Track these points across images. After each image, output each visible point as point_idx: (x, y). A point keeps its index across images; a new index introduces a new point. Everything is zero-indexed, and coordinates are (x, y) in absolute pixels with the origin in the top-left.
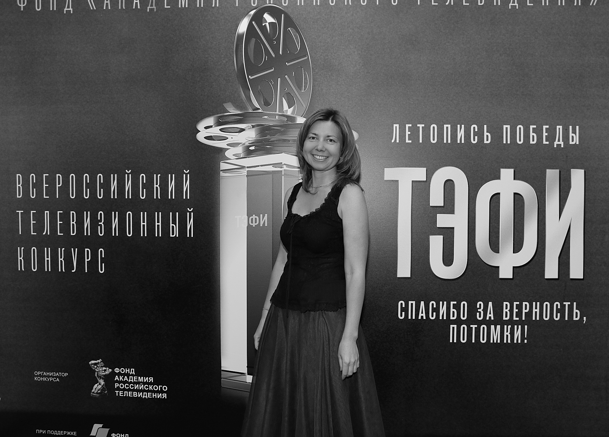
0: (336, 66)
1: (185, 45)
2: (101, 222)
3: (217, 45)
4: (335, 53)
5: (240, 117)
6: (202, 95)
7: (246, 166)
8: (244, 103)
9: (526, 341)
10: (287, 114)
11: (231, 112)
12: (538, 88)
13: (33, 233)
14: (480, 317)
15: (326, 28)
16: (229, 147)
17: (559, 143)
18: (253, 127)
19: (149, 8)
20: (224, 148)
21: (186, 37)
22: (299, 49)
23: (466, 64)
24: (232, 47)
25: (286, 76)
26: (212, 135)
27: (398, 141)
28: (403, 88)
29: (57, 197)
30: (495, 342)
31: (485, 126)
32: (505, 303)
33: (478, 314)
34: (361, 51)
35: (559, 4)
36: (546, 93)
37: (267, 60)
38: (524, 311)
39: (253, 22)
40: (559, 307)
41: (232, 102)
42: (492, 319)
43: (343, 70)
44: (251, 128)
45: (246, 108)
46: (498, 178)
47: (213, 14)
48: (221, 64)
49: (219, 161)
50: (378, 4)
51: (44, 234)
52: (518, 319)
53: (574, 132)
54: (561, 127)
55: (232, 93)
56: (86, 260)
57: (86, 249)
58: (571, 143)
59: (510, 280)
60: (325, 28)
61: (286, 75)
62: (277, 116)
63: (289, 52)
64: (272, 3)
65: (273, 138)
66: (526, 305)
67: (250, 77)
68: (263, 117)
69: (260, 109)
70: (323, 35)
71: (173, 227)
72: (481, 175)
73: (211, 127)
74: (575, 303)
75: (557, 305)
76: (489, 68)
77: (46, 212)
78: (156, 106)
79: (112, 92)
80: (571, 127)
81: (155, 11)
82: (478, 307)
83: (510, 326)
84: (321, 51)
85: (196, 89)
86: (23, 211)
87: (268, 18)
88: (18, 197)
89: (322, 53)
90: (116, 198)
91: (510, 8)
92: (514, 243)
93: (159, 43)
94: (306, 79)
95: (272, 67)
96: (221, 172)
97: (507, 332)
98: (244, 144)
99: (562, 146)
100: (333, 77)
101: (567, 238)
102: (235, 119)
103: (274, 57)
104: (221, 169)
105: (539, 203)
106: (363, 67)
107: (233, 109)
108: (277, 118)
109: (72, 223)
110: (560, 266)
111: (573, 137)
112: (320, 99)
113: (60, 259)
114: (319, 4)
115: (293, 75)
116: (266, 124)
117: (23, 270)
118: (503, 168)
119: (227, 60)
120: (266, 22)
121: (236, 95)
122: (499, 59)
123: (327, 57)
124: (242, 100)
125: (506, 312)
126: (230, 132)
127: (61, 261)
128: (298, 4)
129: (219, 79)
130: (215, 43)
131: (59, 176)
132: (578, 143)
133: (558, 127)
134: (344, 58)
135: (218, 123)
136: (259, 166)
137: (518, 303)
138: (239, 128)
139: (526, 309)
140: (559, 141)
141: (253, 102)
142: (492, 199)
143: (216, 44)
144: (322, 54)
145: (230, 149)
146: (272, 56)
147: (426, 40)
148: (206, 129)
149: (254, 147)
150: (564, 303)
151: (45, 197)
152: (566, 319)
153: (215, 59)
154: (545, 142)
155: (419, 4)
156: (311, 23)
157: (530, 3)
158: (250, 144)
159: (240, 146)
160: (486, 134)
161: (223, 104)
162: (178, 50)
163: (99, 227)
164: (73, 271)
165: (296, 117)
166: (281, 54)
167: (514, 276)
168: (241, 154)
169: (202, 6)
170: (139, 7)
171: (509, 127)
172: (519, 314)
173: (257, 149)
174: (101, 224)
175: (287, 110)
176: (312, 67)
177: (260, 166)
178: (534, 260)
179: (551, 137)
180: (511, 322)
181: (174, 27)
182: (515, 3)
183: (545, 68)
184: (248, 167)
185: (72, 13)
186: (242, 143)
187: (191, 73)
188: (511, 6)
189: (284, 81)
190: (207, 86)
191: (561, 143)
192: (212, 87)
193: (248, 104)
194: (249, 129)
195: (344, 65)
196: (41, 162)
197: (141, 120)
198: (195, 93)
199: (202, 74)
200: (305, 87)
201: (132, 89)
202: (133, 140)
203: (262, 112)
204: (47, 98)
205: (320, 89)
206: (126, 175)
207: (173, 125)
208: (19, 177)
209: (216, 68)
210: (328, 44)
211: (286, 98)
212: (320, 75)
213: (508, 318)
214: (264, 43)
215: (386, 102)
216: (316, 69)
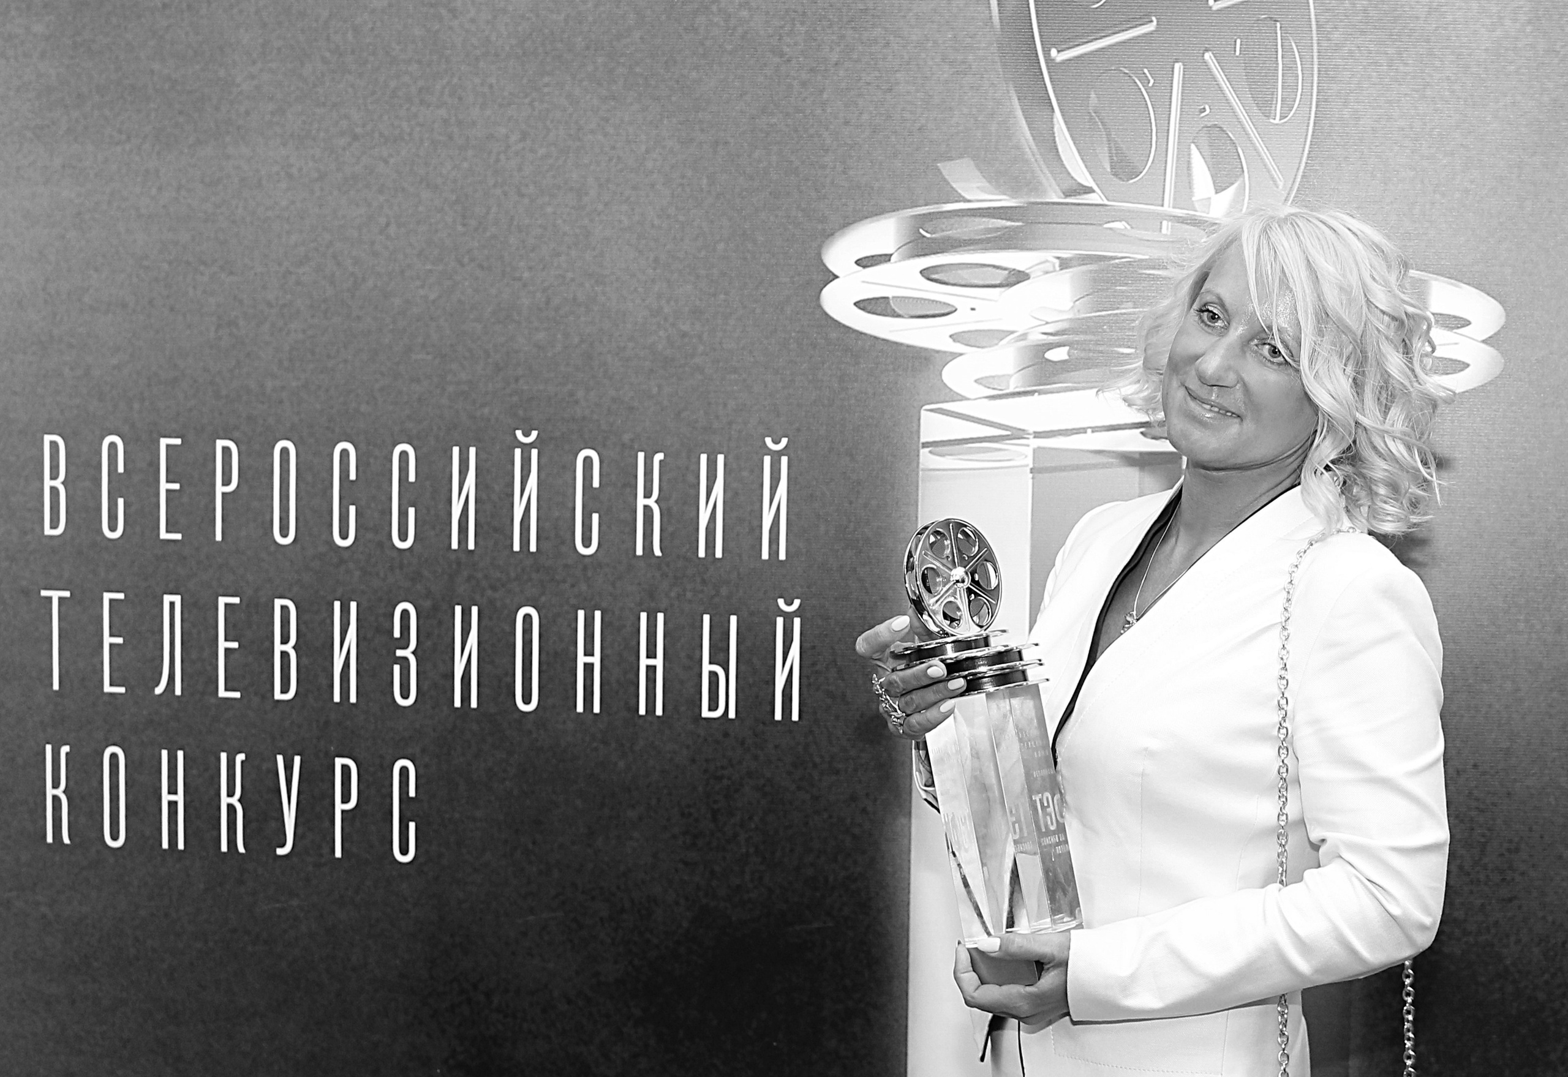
0: (1417, 18)
2: (406, 647)
5: (1009, 223)
6: (847, 123)
7: (1031, 431)
8: (1027, 161)
10: (1209, 216)
11: (969, 201)
13: (111, 685)
16: (958, 345)
18: (1065, 264)
20: (938, 352)
25: (1207, 56)
26: (890, 296)
29: (219, 537)
41: (975, 158)
43: (1448, 39)
44: (1055, 271)
45: (1033, 186)
49: (915, 404)
51: (159, 690)
55: (976, 119)
56: (339, 806)
57: (339, 762)
61: (1207, 51)
62: (1165, 223)
67: (1054, 52)
68: (1106, 226)
69: (1093, 191)
71: (713, 675)
73: (886, 258)
77: (167, 599)
78: (650, 164)
79: (460, 99)
85: (825, 96)
86: (67, 594)
88: (48, 531)
90: (471, 546)
94: (1289, 68)
95: (1148, 15)
96: (924, 452)
98: (1024, 337)
100: (1406, 63)
102: (989, 230)
104: (922, 440)
106: (1529, 29)
107: (978, 188)
108: (1164, 231)
109: (278, 648)
113: (225, 800)
115: (1238, 53)
116: (1120, 255)
117: (66, 840)
121: (994, 127)
124: (1018, 147)
126: (963, 283)
127: (231, 808)
129: (923, 55)
131: (226, 451)
135: (918, 246)
136: (1083, 431)
138: (1005, 269)
141: (1063, 158)
145: (961, 354)
148: (864, 267)
149: (1067, 348)
151: (164, 535)
158: (1051, 338)
159: (1008, 343)
161: (939, 165)
163: (397, 668)
164: (280, 852)
168: (1010, 376)
173: (1078, 360)
174: (406, 659)
175: (1210, 198)
176: (1317, 22)
177: (1089, 431)
184: (1038, 435)
186: (1012, 332)
187: (803, 29)
189: (1198, 76)
190: (868, 84)
192: (890, 90)
193: (1045, 167)
194: (1047, 273)
195: (1450, 18)
196: (149, 385)
197: (586, 222)
198: (819, 111)
199: (850, 32)
200: (1287, 105)
201: (547, 85)
202: (548, 303)
203: (1100, 202)
204: (181, 113)
205: (1346, 113)
206: (518, 452)
207: (721, 246)
208: (54, 445)
209: (910, 10)
211: (1207, 150)
212: (1351, 53)
216: (1336, 28)
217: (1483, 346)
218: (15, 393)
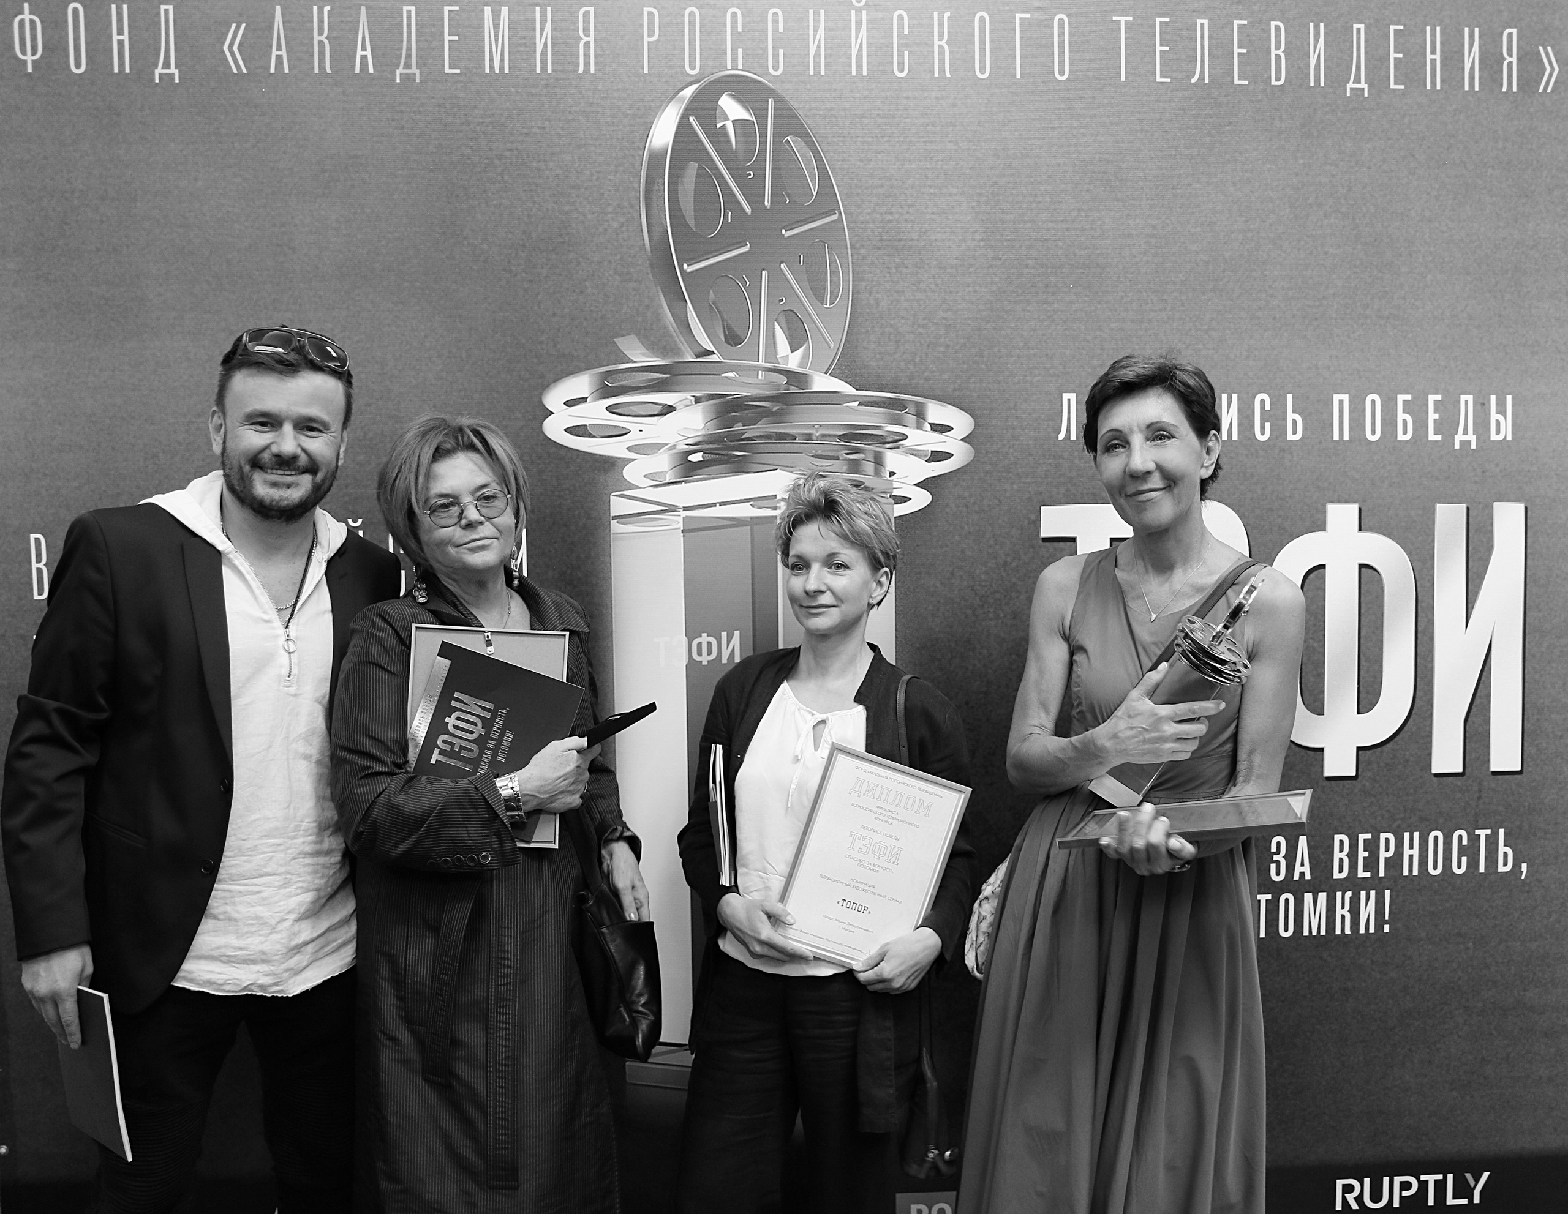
0: (913, 239)
1: (506, 178)
3: (594, 178)
4: (910, 206)
5: (664, 375)
6: (554, 315)
7: (681, 505)
8: (671, 336)
9: (1387, 928)
10: (788, 367)
11: (635, 362)
12: (1416, 300)
14: (1278, 874)
15: (886, 139)
16: (633, 454)
17: (1465, 438)
18: (698, 400)
19: (401, 74)
20: (619, 458)
21: (508, 154)
22: (815, 194)
23: (1241, 237)
24: (636, 185)
25: (782, 266)
26: (587, 424)
27: (1073, 437)
28: (1086, 299)
30: (1314, 933)
31: (1289, 397)
32: (1337, 837)
33: (1273, 866)
34: (978, 202)
35: (1467, 88)
36: (1436, 313)
37: (730, 221)
38: (1383, 855)
39: (691, 119)
40: (1465, 842)
41: (638, 334)
42: (1308, 877)
43: (933, 251)
44: (692, 404)
45: (677, 352)
46: (1322, 527)
47: (581, 93)
48: (606, 230)
49: (606, 492)
50: (1018, 76)
52: (1368, 875)
53: (1502, 411)
54: (1470, 398)
55: (638, 310)
58: (1494, 437)
59: (1349, 782)
60: (883, 137)
61: (782, 262)
62: (760, 372)
63: (788, 201)
64: (740, 67)
65: (752, 431)
66: (1387, 840)
67: (685, 266)
68: (723, 375)
69: (714, 354)
70: (879, 156)
72: (1280, 520)
73: (584, 400)
74: (1502, 831)
75: (1460, 837)
76: (1299, 250)
78: (428, 345)
80: (1493, 398)
81: (418, 81)
82: (1274, 849)
83: (1349, 894)
84: (875, 200)
85: (540, 297)
87: (732, 109)
88: (36, 596)
89: (877, 204)
91: (1348, 94)
92: (1358, 688)
93: (432, 171)
94: (834, 273)
95: (745, 241)
96: (613, 523)
97: (1343, 907)
98: (674, 447)
99: (1473, 446)
100: (907, 267)
101: (1484, 674)
102: (650, 380)
103: (749, 214)
104: (612, 515)
105: (1419, 589)
106: (982, 244)
107: (641, 353)
108: (760, 377)
110: (1467, 741)
111: (1498, 422)
112: (872, 328)
114: (865, 74)
115: (802, 263)
116: (733, 393)
118: (1332, 502)
119: (622, 220)
120: (727, 119)
121: (649, 315)
122: (1322, 226)
123: (888, 217)
124: (665, 328)
125: (1341, 860)
126: (634, 414)
128: (812, 73)
129: (602, 270)
130: (588, 173)
132: (1509, 438)
133: (1463, 398)
134: (933, 220)
135: (605, 392)
136: (714, 505)
137: (1369, 836)
138: (660, 405)
139: (1387, 850)
140: (1465, 432)
141: (694, 333)
142: (1307, 581)
143: (592, 175)
144: (877, 208)
145: (635, 460)
146: (744, 211)
147: (1141, 175)
148: (570, 406)
149: (702, 453)
150: (1477, 832)
152: (1482, 870)
153: (589, 216)
154: (1432, 437)
155: (1123, 79)
156: (847, 123)
157: (1396, 83)
158: (691, 447)
159: (664, 451)
160: (1291, 416)
161: (615, 340)
162: (485, 191)
165: (812, 376)
166: (768, 207)
167: (1360, 770)
168: (666, 472)
169: (550, 71)
170: (371, 71)
171: (1345, 398)
172: (1371, 864)
173: (708, 460)
175: (788, 356)
176: (851, 243)
177: (718, 505)
178: (1406, 728)
179: (1447, 425)
180: (1353, 884)
181: (472, 126)
182: (1360, 83)
183: (1432, 249)
184: (685, 509)
185: (177, 81)
186: (667, 444)
187: (523, 255)
188: (1351, 89)
189: (777, 279)
190: (567, 289)
191: (1472, 437)
192: (582, 293)
193: (682, 339)
194: (687, 406)
195: (933, 238)
196: (101, 499)
197: (388, 383)
198: (536, 308)
199: (554, 257)
200: (834, 296)
201: (358, 295)
202: (365, 435)
203: (719, 360)
204: (112, 320)
205: (872, 300)
207: (477, 396)
208: (37, 540)
209: (592, 241)
210: (891, 180)
211: (784, 325)
212: (873, 262)
213: (1345, 874)
214: (722, 176)
215: (1044, 335)
216: (862, 246)
217: (961, 442)
218: (8, 507)
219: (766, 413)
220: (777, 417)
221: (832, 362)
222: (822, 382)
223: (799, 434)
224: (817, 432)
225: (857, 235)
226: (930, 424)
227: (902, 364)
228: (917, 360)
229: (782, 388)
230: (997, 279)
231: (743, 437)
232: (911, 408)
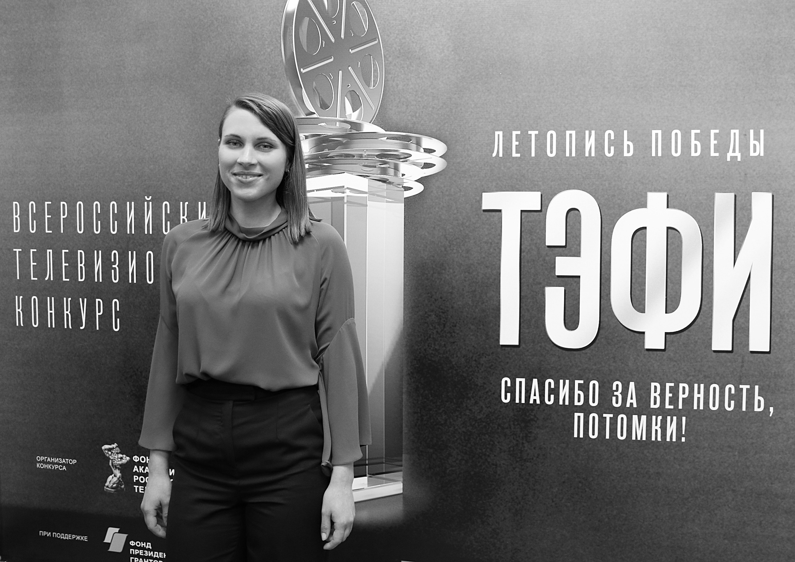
0: (416, 52)
1: (219, 29)
2: (115, 264)
3: (260, 28)
4: (415, 35)
8: (294, 105)
9: (683, 439)
10: (351, 120)
12: (703, 75)
13: (33, 277)
14: (617, 403)
17: (734, 155)
18: (306, 137)
21: (220, 18)
22: (366, 30)
23: (597, 43)
24: (279, 30)
25: (349, 68)
27: (501, 155)
28: (509, 80)
29: (62, 232)
30: (639, 439)
31: (626, 132)
32: (653, 384)
33: (614, 398)
34: (451, 31)
36: (715, 83)
37: (324, 46)
38: (681, 396)
40: (733, 392)
42: (635, 406)
43: (426, 58)
45: (297, 113)
46: (644, 205)
48: (264, 53)
51: (47, 279)
52: (672, 407)
53: (757, 138)
54: (737, 132)
55: (279, 93)
56: (98, 314)
57: (97, 300)
58: (752, 154)
59: (661, 352)
61: (349, 66)
62: (337, 123)
63: (353, 35)
65: (332, 153)
66: (684, 388)
67: (302, 70)
68: (319, 124)
69: (315, 114)
70: (400, 10)
72: (619, 201)
74: (757, 387)
75: (730, 389)
76: (632, 49)
77: (48, 251)
78: (182, 112)
79: (127, 94)
80: (752, 131)
82: (614, 388)
83: (660, 418)
84: (397, 32)
85: (233, 88)
86: (21, 250)
88: (15, 231)
89: (398, 34)
90: (133, 233)
92: (666, 299)
93: (186, 28)
94: (376, 71)
95: (331, 56)
97: (656, 425)
99: (739, 159)
100: (413, 67)
101: (746, 293)
103: (334, 42)
105: (704, 242)
106: (453, 53)
108: (337, 125)
109: (79, 265)
110: (735, 332)
111: (755, 145)
112: (394, 99)
113: (65, 312)
115: (359, 67)
116: (324, 134)
117: (22, 325)
118: (651, 191)
119: (272, 48)
121: (284, 95)
122: (645, 36)
123: (403, 41)
124: (292, 101)
125: (655, 398)
127: (67, 314)
129: (262, 73)
130: (257, 25)
131: (64, 205)
132: (762, 154)
133: (733, 131)
134: (427, 41)
136: (313, 191)
137: (672, 385)
139: (684, 393)
140: (734, 151)
141: (305, 104)
142: (635, 236)
143: (258, 26)
144: (398, 36)
146: (331, 41)
147: (541, 12)
150: (741, 386)
151: (47, 231)
152: (744, 409)
153: (257, 47)
154: (713, 154)
160: (626, 142)
162: (209, 36)
163: (113, 271)
164: (81, 328)
165: (363, 124)
166: (343, 38)
167: (667, 346)
171: (659, 132)
172: (674, 400)
173: (311, 168)
174: (115, 268)
175: (351, 114)
176: (384, 55)
177: (315, 191)
178: (696, 323)
179: (723, 147)
180: (662, 411)
181: (204, 5)
183: (713, 46)
187: (226, 67)
189: (347, 75)
191: (738, 154)
192: (253, 85)
193: (300, 107)
195: (427, 51)
196: (42, 186)
197: (164, 130)
198: (231, 93)
199: (240, 67)
200: (375, 82)
201: (152, 89)
202: (153, 156)
203: (317, 117)
204: (49, 103)
205: (394, 84)
206: (146, 203)
207: (203, 136)
208: (16, 205)
209: (258, 59)
210: (405, 21)
211: (350, 98)
212: (395, 65)
213: (657, 406)
214: (320, 23)
215: (485, 100)
216: (390, 56)
217: (440, 158)
218: (5, 189)
219: (340, 144)
220: (345, 145)
221: (374, 117)
222: (368, 127)
223: (356, 154)
224: (365, 153)
225: (388, 51)
226: (424, 149)
227: (410, 117)
228: (417, 115)
229: (348, 131)
230: (460, 71)
231: (328, 156)
232: (414, 140)
